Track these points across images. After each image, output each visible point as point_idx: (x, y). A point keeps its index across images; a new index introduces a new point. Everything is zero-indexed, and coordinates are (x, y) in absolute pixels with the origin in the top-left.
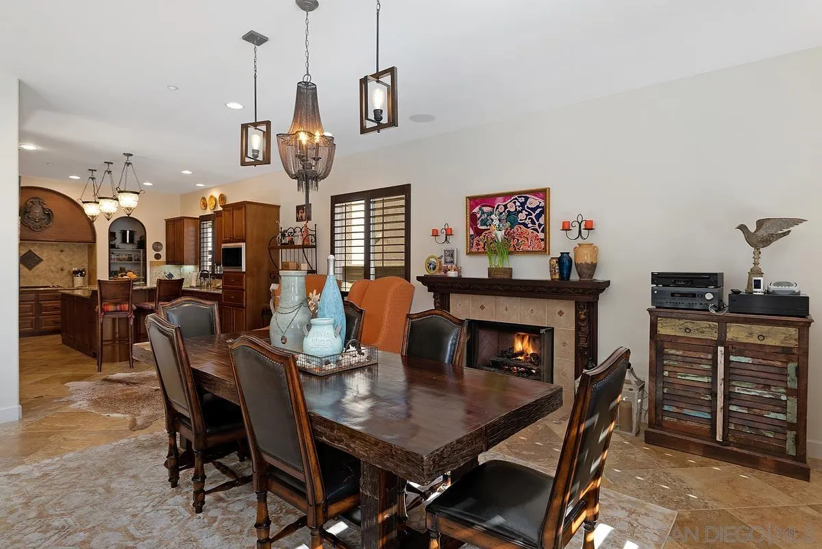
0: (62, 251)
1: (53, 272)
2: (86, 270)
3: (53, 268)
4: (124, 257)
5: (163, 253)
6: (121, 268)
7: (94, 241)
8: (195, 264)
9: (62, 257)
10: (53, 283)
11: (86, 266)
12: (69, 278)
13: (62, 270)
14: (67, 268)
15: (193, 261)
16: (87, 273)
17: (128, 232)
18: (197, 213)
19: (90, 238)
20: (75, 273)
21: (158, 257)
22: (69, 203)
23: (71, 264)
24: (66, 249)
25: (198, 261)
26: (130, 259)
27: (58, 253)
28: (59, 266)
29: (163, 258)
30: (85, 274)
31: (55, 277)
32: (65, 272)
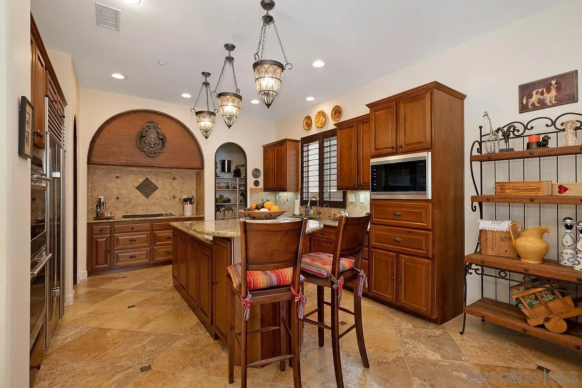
0: (174, 179)
1: (166, 200)
2: (195, 197)
3: (166, 196)
4: (223, 185)
5: (261, 180)
6: (220, 196)
7: (202, 168)
8: (296, 190)
9: (175, 184)
10: (166, 211)
11: (194, 193)
12: (179, 206)
13: (174, 198)
14: (178, 195)
15: (294, 188)
16: (195, 201)
17: (226, 161)
18: (299, 134)
19: (198, 165)
20: (186, 200)
21: (256, 183)
22: (181, 128)
23: (182, 192)
24: (178, 177)
25: (300, 188)
26: (228, 187)
27: (171, 180)
28: (172, 194)
29: (261, 186)
30: (194, 202)
31: (168, 205)
32: (177, 200)
